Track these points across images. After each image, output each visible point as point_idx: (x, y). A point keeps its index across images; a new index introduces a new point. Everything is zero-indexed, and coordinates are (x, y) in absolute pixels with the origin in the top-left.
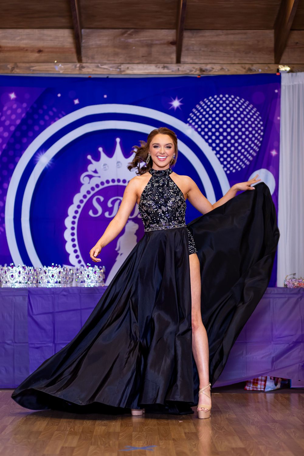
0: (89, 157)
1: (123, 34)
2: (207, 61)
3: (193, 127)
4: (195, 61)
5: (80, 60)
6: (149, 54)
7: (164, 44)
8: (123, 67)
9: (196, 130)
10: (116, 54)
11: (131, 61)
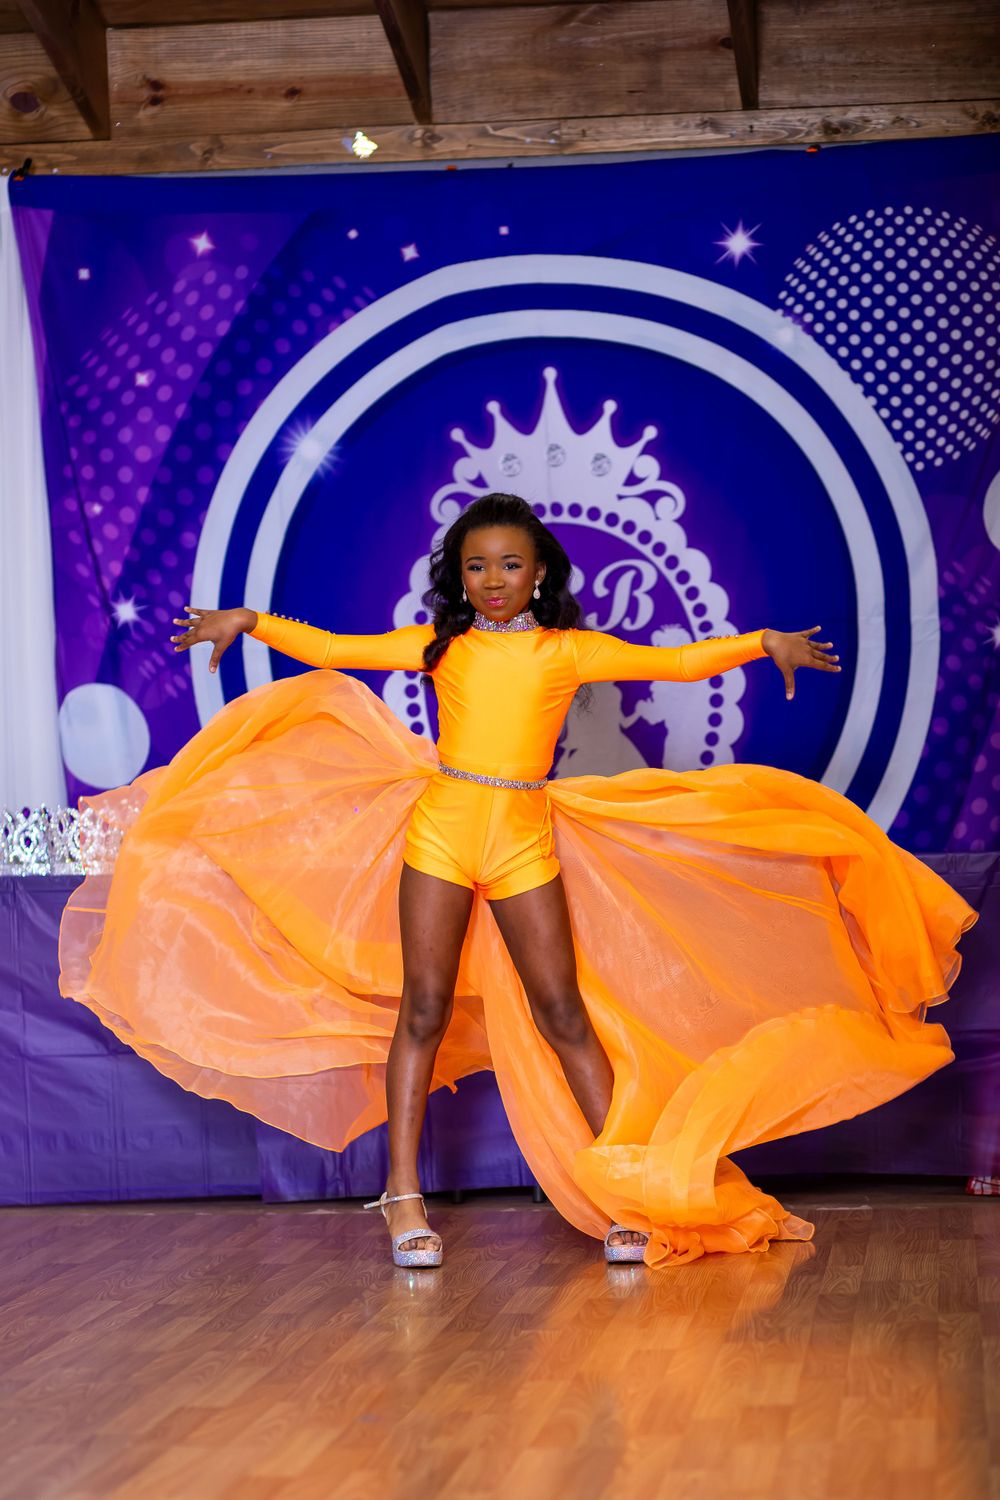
0: (457, 435)
1: (563, 21)
2: (847, 98)
3: (798, 318)
4: (806, 98)
5: (424, 115)
6: (654, 83)
7: (701, 47)
8: (568, 130)
9: (809, 329)
10: (545, 89)
11: (592, 106)
